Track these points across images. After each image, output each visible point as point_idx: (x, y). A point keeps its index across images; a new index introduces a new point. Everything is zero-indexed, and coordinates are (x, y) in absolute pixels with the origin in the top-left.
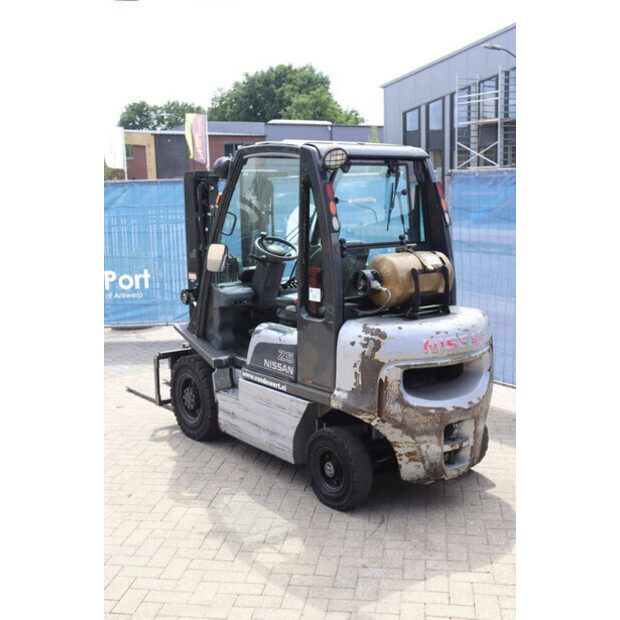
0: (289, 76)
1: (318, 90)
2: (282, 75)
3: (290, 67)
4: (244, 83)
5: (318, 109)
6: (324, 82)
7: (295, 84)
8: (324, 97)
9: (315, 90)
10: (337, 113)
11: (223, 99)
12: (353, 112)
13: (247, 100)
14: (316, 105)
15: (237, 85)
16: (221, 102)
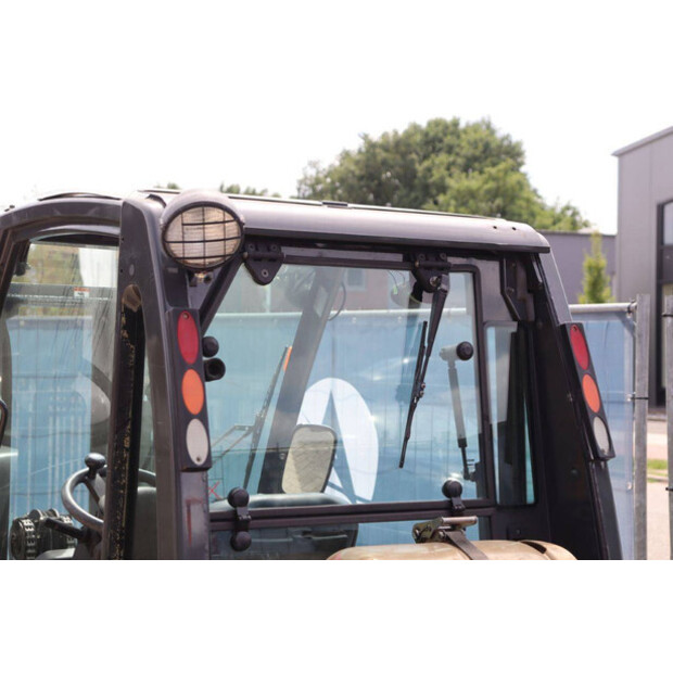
0: (448, 140)
1: (502, 166)
2: (437, 138)
3: (456, 124)
4: (360, 152)
5: (499, 201)
6: (513, 153)
7: (457, 154)
8: (513, 179)
9: (494, 165)
10: (536, 209)
11: (318, 181)
12: (568, 208)
13: (362, 183)
14: (494, 194)
15: (346, 155)
16: (313, 187)
